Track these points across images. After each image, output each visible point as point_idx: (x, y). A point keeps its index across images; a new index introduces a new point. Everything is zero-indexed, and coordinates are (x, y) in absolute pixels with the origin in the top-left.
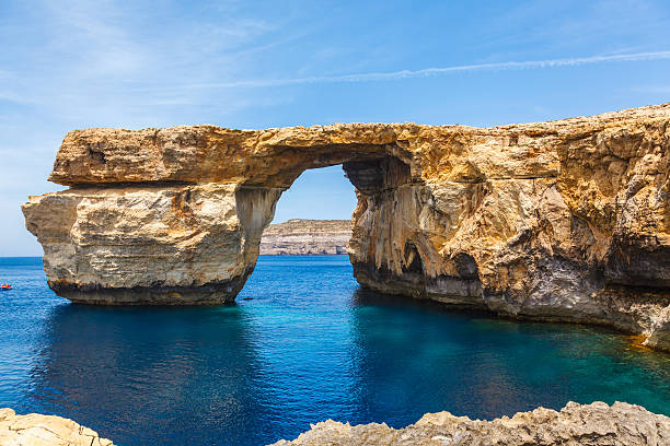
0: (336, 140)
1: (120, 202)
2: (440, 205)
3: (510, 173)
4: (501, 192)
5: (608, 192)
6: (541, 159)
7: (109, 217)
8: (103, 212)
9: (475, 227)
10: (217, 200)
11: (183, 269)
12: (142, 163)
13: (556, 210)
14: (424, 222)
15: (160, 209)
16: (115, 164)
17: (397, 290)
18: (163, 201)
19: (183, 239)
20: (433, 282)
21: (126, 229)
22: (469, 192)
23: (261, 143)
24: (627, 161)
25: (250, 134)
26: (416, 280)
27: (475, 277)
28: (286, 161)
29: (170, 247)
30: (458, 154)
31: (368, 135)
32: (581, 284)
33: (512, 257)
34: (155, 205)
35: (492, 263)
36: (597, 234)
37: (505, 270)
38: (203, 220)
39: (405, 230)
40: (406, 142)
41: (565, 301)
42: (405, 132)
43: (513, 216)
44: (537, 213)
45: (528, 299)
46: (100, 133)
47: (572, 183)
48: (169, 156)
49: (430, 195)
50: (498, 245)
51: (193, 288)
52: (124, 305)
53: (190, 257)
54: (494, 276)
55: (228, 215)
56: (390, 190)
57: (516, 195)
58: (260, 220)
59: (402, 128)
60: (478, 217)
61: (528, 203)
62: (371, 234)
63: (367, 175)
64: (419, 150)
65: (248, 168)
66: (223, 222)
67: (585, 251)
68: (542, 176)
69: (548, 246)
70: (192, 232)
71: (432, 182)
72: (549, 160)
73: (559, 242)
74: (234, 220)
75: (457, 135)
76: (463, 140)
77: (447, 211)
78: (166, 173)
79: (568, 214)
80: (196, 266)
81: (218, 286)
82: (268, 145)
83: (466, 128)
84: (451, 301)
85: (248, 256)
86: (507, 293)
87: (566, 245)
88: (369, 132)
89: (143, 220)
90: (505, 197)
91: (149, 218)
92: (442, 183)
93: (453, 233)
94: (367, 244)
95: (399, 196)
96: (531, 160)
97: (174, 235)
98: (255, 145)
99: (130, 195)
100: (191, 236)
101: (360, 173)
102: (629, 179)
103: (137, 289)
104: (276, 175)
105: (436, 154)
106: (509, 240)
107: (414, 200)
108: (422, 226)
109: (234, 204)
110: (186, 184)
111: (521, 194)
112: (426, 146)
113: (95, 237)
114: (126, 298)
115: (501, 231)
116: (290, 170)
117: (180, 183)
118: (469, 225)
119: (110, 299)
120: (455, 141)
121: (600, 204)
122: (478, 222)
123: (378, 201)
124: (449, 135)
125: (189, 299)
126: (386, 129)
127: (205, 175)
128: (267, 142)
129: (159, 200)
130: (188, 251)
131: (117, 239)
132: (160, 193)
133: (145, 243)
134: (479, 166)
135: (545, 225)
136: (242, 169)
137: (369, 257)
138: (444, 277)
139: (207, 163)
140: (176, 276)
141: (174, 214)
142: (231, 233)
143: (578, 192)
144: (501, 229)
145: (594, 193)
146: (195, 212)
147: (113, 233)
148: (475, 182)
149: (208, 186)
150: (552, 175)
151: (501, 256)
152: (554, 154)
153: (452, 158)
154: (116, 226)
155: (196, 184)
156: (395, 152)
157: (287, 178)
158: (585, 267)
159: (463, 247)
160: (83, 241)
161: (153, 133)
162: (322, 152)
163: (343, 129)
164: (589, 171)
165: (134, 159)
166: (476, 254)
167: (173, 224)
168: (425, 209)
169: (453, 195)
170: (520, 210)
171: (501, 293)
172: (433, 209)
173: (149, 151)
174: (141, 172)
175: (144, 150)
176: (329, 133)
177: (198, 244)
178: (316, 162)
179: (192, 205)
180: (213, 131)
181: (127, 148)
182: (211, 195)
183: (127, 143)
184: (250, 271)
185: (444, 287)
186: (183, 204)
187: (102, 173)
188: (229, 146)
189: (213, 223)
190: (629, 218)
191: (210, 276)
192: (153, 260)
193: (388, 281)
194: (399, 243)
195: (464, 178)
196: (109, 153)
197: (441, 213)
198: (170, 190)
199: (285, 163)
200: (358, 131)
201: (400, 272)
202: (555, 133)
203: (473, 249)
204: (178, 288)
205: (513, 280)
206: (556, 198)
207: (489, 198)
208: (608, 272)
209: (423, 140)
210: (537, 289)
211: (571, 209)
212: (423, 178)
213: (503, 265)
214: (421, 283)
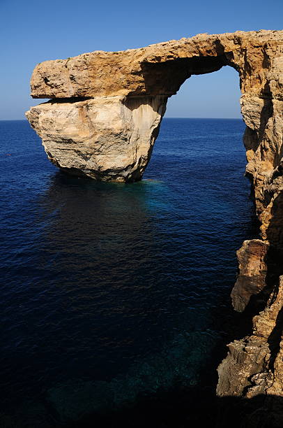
1: (54, 113)
7: (50, 123)
9: (259, 150)
10: (107, 110)
15: (72, 117)
18: (74, 112)
19: (87, 138)
21: (58, 131)
23: (135, 61)
30: (267, 66)
33: (273, 187)
34: (69, 115)
35: (262, 189)
38: (97, 125)
40: (231, 54)
48: (72, 80)
50: (271, 171)
51: (100, 172)
55: (115, 120)
59: (229, 39)
66: (111, 126)
70: (92, 134)
78: (73, 92)
80: (98, 157)
81: (117, 171)
89: (64, 125)
91: (67, 124)
97: (83, 136)
98: (130, 63)
100: (92, 137)
109: (119, 112)
110: (88, 98)
113: (47, 135)
117: (84, 98)
120: (265, 53)
124: (260, 46)
127: (98, 91)
128: (138, 60)
129: (71, 111)
130: (91, 147)
131: (56, 137)
132: (73, 106)
133: (68, 141)
136: (125, 83)
139: (98, 82)
141: (81, 121)
142: (118, 134)
146: (92, 120)
147: (54, 133)
153: (262, 71)
154: (54, 128)
155: (93, 98)
160: (44, 137)
167: (81, 128)
174: (63, 91)
175: (62, 76)
176: (176, 48)
177: (96, 143)
179: (90, 114)
180: (98, 55)
181: (55, 76)
182: (102, 106)
186: (85, 113)
187: (49, 92)
189: (104, 127)
191: (109, 164)
195: (266, 94)
198: (77, 103)
200: (197, 44)
209: (243, 51)
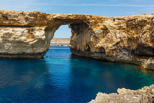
0: (71, 17)
1: (13, 31)
2: (96, 35)
3: (114, 28)
4: (112, 33)
5: (137, 34)
6: (122, 25)
7: (10, 35)
8: (8, 33)
9: (105, 41)
10: (40, 32)
11: (31, 49)
12: (19, 20)
13: (124, 37)
14: (92, 39)
15: (24, 33)
16: (11, 20)
17: (82, 55)
18: (25, 31)
19: (31, 41)
20: (93, 53)
21: (15, 38)
22: (103, 32)
23: (51, 17)
24: (142, 26)
25: (48, 15)
26: (88, 53)
27: (104, 52)
28: (58, 22)
29: (27, 43)
30: (101, 23)
31: (79, 17)
32: (129, 54)
33: (114, 48)
34: (23, 32)
35: (109, 49)
36: (133, 43)
37: (112, 51)
38: (36, 37)
39: (86, 41)
40: (89, 19)
41: (125, 58)
42: (88, 17)
43: (114, 39)
44: (120, 38)
45: (117, 58)
46: (6, 11)
47: (128, 31)
48: (27, 19)
49: (94, 33)
50: (110, 45)
51: (33, 54)
52: (14, 58)
53: (33, 46)
54: (109, 52)
55: (43, 36)
56: (82, 31)
57: (115, 33)
58: (50, 37)
59: (88, 16)
60: (106, 39)
61: (118, 35)
62: (76, 42)
63: (76, 27)
64: (92, 21)
65: (48, 23)
66: (41, 38)
67: (130, 47)
68: (122, 29)
69: (122, 46)
70: (33, 40)
71: (94, 29)
72: (124, 25)
73: (125, 45)
74: (44, 37)
75: (101, 18)
76: (103, 20)
77: (98, 37)
78: (26, 24)
79: (127, 38)
80: (34, 49)
81: (40, 54)
82: (53, 18)
83: (104, 17)
84: (97, 58)
85: (47, 46)
86: (112, 56)
87: (126, 46)
88: (79, 16)
89: (20, 36)
90: (113, 34)
91: (21, 36)
92: (97, 30)
93: (99, 42)
94: (75, 44)
95: (85, 33)
96: (119, 25)
97: (28, 40)
98: (50, 18)
99: (16, 29)
100: (33, 41)
101: (74, 27)
102: (142, 31)
103: (18, 54)
104: (55, 26)
105: (96, 23)
106: (113, 44)
107: (89, 34)
108: (91, 40)
109: (44, 33)
110: (31, 27)
111: (117, 33)
112: (93, 20)
113: (6, 40)
114: (15, 56)
115: (111, 42)
116: (58, 25)
117: (30, 26)
118: (103, 40)
119: (10, 57)
120: (101, 20)
121: (135, 36)
122: (106, 40)
123: (78, 34)
124: (99, 18)
125: (32, 57)
126: (84, 16)
127: (36, 25)
128: (53, 17)
129: (24, 31)
130: (32, 45)
131: (12, 41)
132: (24, 29)
133: (20, 42)
134: (107, 26)
135: (122, 41)
136: (46, 24)
137: (75, 47)
138: (96, 52)
139: (37, 22)
140: (29, 51)
141: (28, 35)
142: (43, 40)
143: (130, 33)
144: (111, 41)
145: (134, 34)
146: (34, 35)
147: (11, 39)
148: (105, 30)
149: (37, 28)
150: (124, 29)
151: (111, 48)
152: (125, 24)
153: (100, 24)
154: (12, 37)
155: (34, 27)
156: (85, 22)
157: (57, 27)
158: (130, 51)
159: (102, 45)
160: (2, 41)
161: (22, 12)
162: (67, 21)
163: (73, 15)
164: (133, 28)
165: (16, 19)
166: (105, 47)
167: (28, 37)
168: (92, 36)
169: (100, 33)
170: (116, 37)
171: (110, 56)
172: (94, 36)
173: (21, 17)
174: (19, 23)
175: (19, 17)
176: (69, 16)
177: (35, 43)
178: (65, 23)
179: (33, 33)
180: (39, 13)
181: (14, 16)
182: (38, 30)
183: (14, 14)
184: (47, 50)
185: (95, 55)
186: (31, 32)
187: (7, 22)
188: (43, 17)
189: (39, 38)
190: (142, 40)
191: (38, 51)
192: (23, 47)
193: (80, 53)
194: (84, 44)
195: (103, 29)
196: (9, 17)
197: (96, 37)
198: (27, 28)
199: (57, 23)
200: (77, 16)
201: (84, 51)
202: (124, 19)
203: (104, 46)
204: (29, 54)
205: (113, 53)
206: (125, 34)
207: (109, 34)
208: (135, 52)
209: (93, 19)
210: (119, 55)
211: (128, 37)
212: (92, 29)
213: (111, 50)
214: (89, 54)
